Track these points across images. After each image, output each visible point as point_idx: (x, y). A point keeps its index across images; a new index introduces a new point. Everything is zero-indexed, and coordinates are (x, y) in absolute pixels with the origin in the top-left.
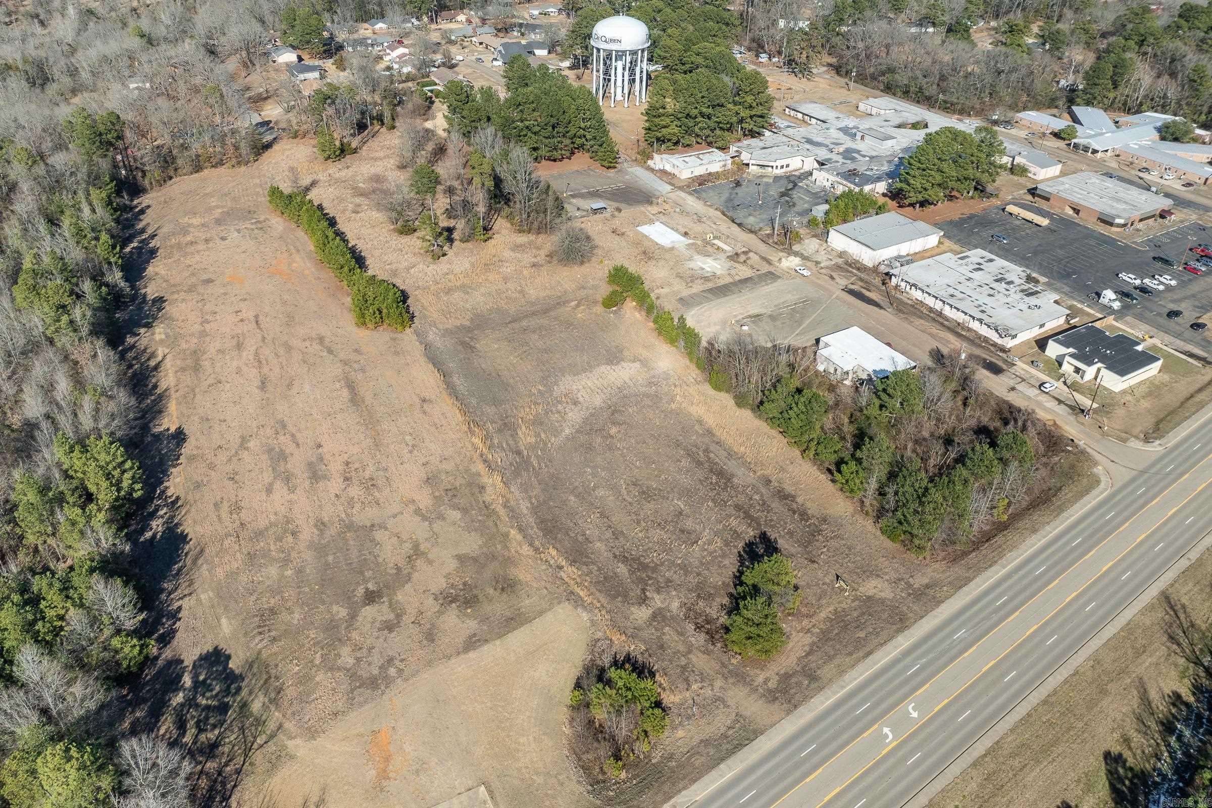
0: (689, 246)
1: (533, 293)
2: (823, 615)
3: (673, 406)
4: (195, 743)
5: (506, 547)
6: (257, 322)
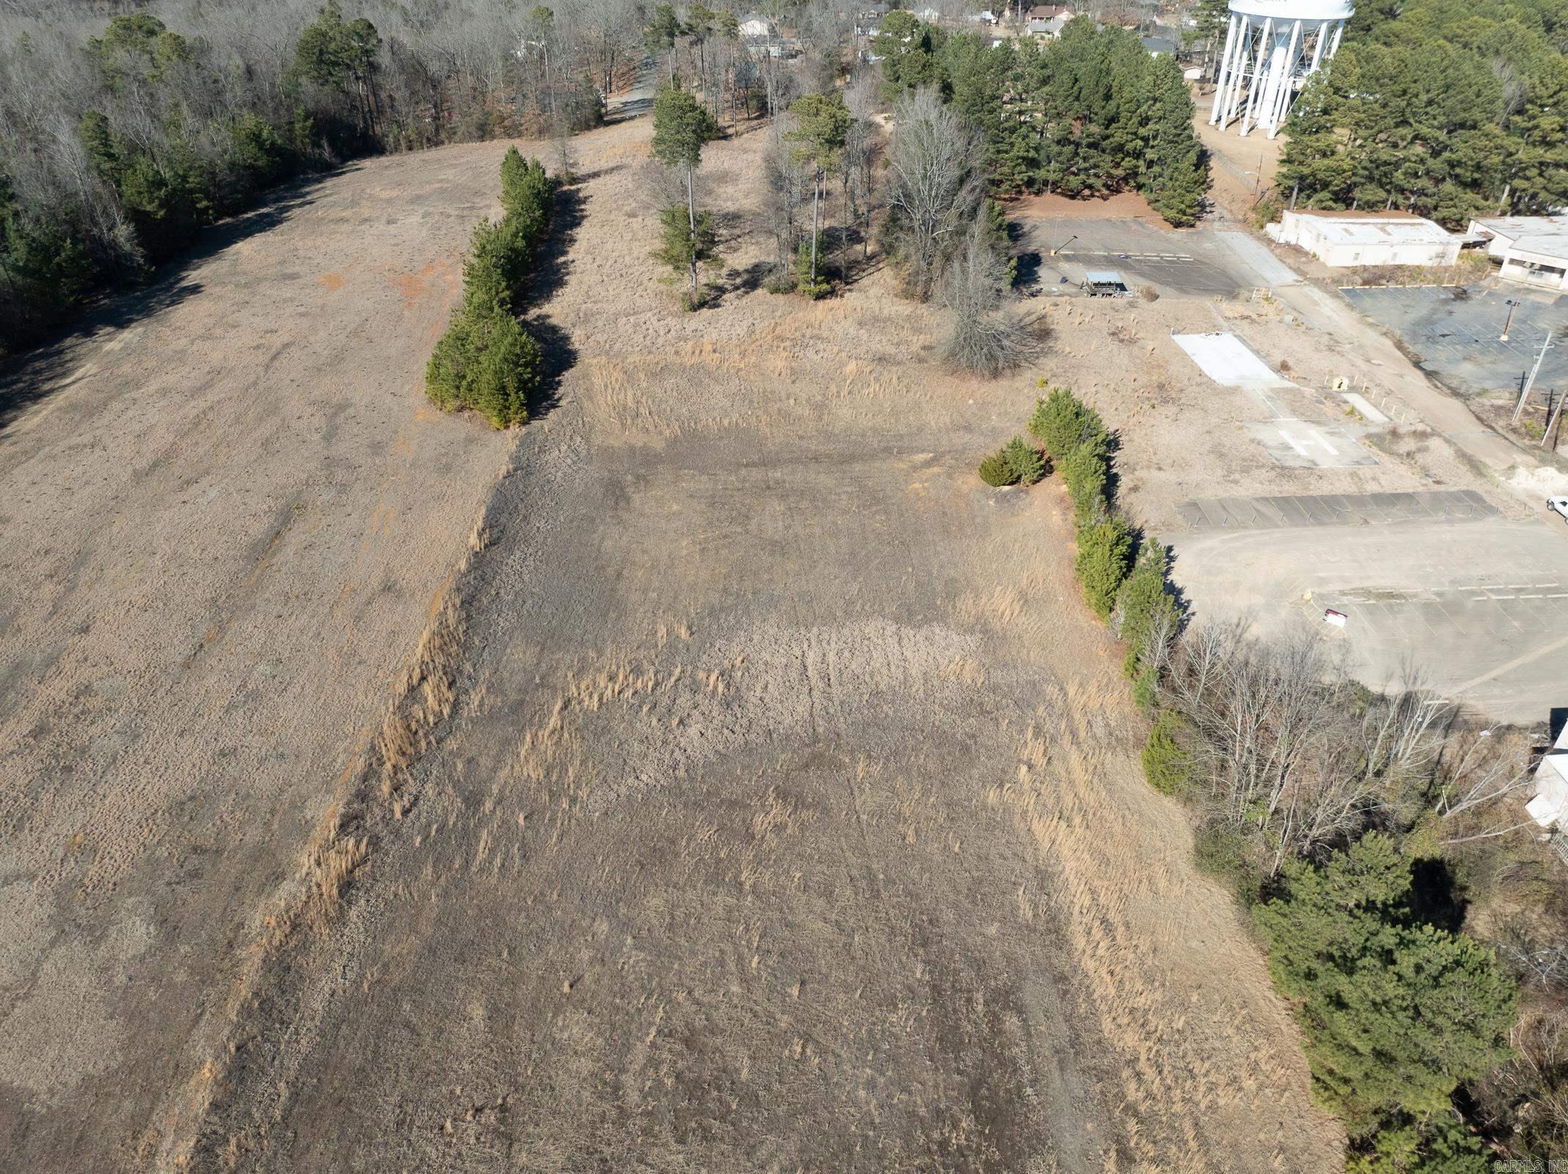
0: (1276, 394)
1: (843, 414)
3: (992, 796)
5: (138, 1125)
6: (274, 358)
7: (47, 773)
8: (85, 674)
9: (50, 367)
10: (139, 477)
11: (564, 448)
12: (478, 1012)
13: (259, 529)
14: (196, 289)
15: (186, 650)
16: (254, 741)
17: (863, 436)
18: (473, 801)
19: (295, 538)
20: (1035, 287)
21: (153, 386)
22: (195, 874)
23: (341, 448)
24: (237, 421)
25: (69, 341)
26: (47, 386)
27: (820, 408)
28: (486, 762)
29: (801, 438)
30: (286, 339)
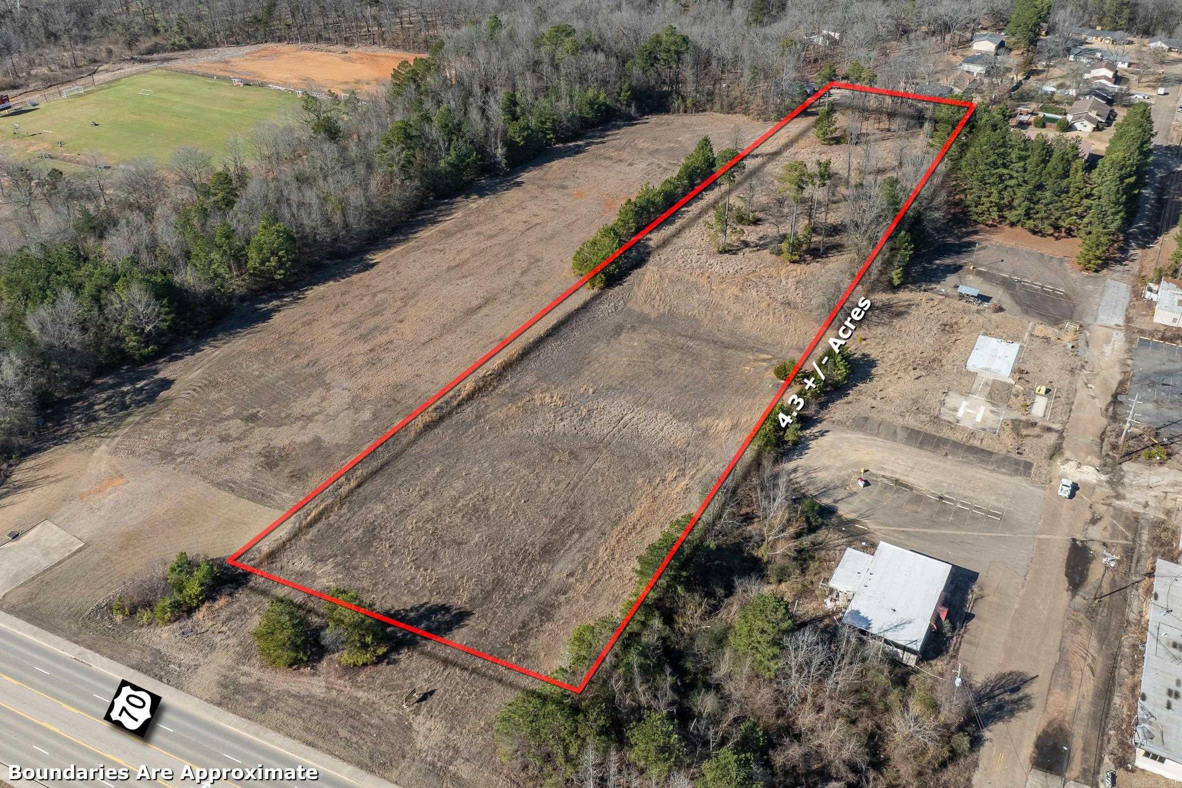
2: (360, 694)
4: (96, 411)
7: (368, 363)
8: (394, 336)
9: (445, 210)
10: (450, 269)
11: (612, 304)
12: (438, 470)
13: (475, 303)
14: (519, 184)
15: (426, 339)
16: (428, 375)
17: (748, 338)
18: (478, 417)
19: (485, 311)
20: (933, 286)
21: (477, 230)
22: (390, 406)
23: (523, 280)
24: (496, 255)
25: (459, 199)
26: (440, 219)
27: (738, 319)
28: (491, 408)
29: (718, 330)
30: (539, 221)
